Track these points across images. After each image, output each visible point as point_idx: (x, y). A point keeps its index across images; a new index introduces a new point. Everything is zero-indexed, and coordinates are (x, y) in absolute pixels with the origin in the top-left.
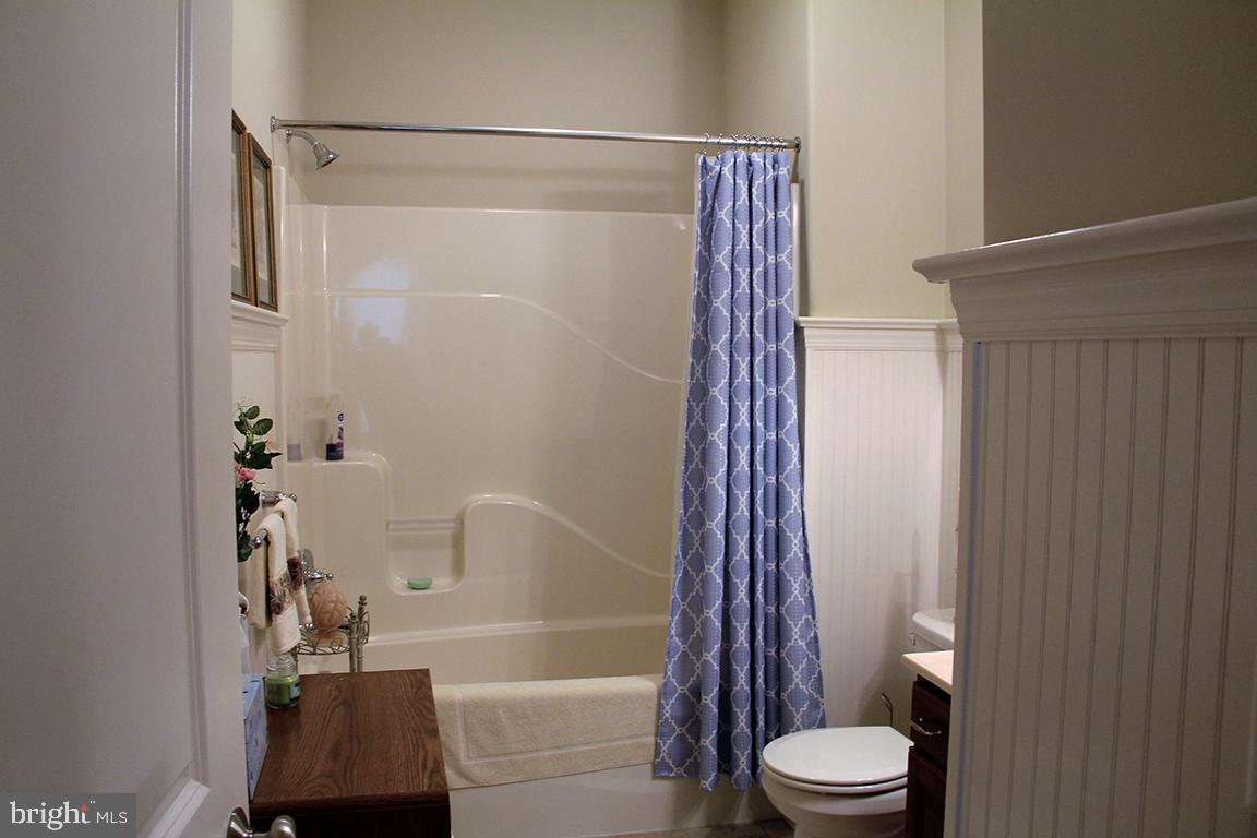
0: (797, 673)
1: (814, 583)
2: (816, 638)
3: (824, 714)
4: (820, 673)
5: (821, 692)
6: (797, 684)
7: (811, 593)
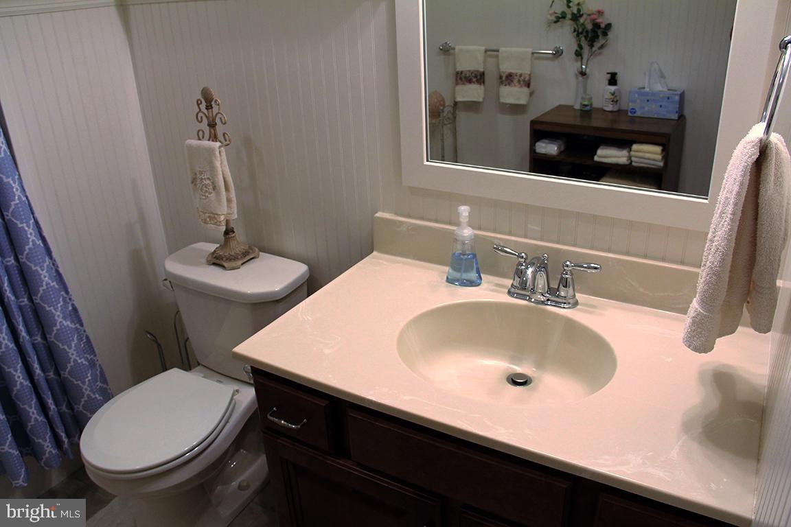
0: (72, 351)
1: (59, 262)
2: (75, 309)
3: (101, 368)
4: (87, 337)
5: (92, 351)
6: (75, 361)
7: (57, 271)
